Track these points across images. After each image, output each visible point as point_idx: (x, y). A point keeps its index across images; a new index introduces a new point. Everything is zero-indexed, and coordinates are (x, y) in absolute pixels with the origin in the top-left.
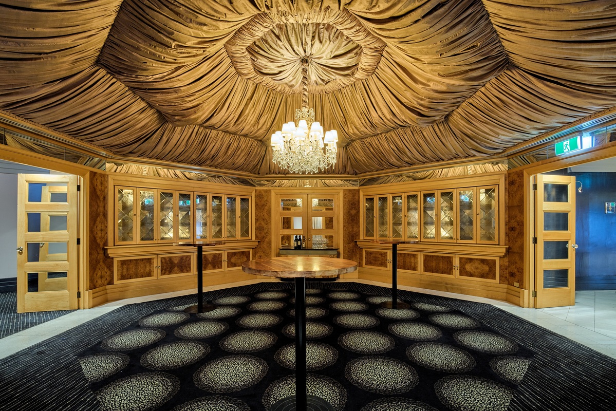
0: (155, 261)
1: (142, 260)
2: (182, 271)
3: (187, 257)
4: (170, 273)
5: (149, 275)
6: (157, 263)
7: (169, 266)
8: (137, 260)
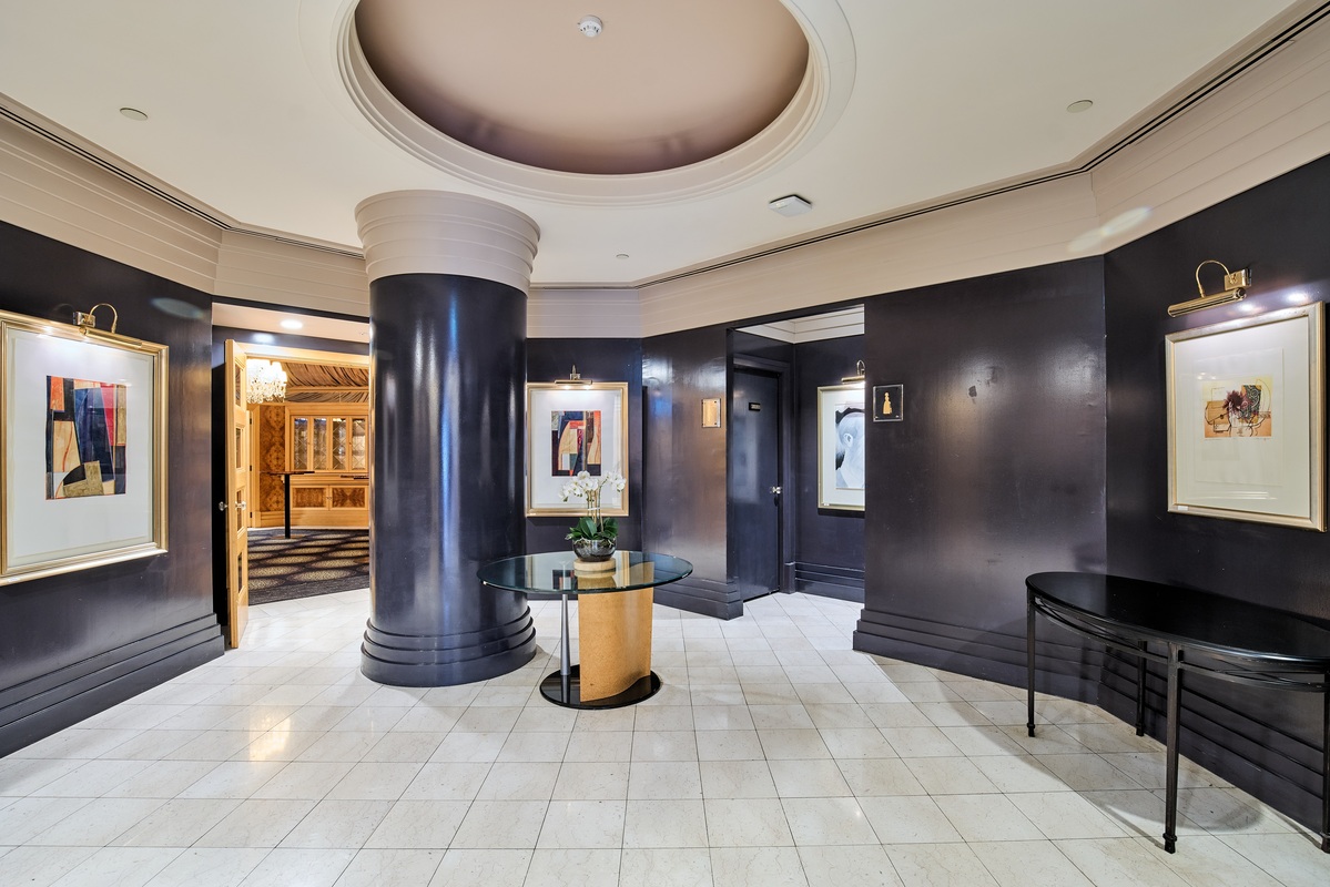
0: (327, 491)
1: (315, 489)
2: (355, 505)
3: (360, 489)
4: (342, 505)
5: (321, 505)
6: (329, 493)
7: (341, 498)
8: (310, 489)
